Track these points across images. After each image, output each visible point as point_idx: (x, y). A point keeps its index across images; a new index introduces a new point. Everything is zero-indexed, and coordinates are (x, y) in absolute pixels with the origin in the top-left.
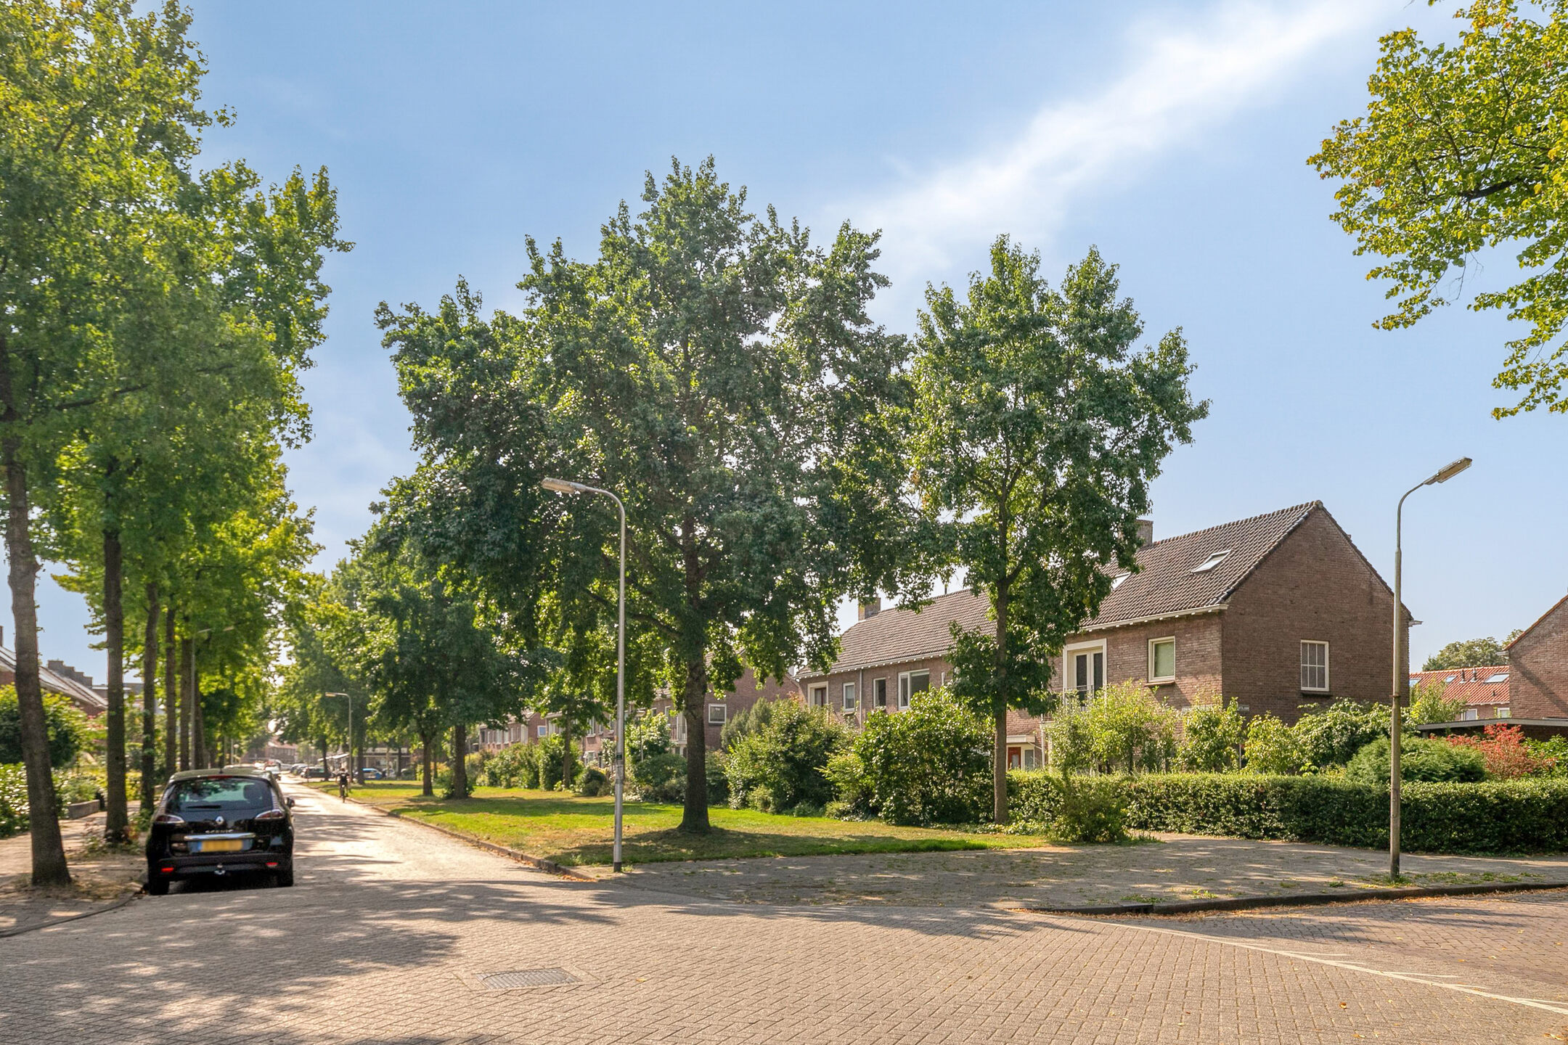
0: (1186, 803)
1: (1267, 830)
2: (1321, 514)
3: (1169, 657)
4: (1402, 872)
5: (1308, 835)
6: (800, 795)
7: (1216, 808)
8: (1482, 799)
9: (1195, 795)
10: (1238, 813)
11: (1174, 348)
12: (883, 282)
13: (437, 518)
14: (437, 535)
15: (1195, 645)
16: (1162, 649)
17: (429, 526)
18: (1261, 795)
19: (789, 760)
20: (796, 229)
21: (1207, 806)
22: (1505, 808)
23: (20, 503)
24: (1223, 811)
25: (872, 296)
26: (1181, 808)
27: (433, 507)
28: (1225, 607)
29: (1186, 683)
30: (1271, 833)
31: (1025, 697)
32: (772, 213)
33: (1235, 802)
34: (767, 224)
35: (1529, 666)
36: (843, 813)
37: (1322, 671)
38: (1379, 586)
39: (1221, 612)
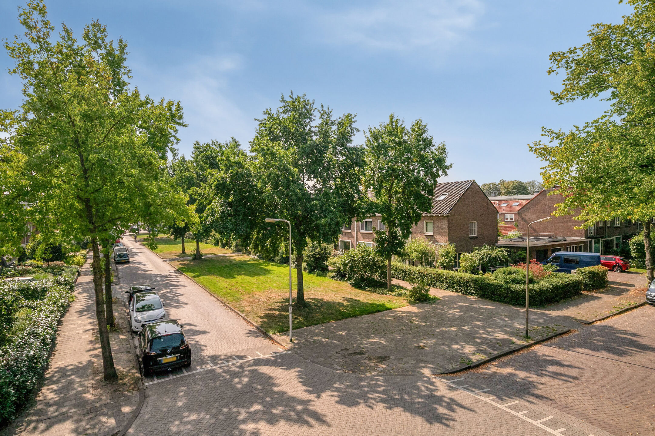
0: (443, 281)
1: (470, 293)
2: (474, 184)
3: (431, 227)
4: (529, 334)
5: (482, 296)
6: (316, 267)
7: (453, 284)
8: (535, 290)
9: (446, 279)
10: (460, 286)
11: (443, 149)
12: (358, 130)
13: (222, 221)
14: (224, 228)
15: (440, 225)
16: (428, 224)
17: (220, 224)
18: (467, 282)
19: (314, 257)
20: (329, 109)
21: (450, 283)
22: (541, 292)
23: (97, 255)
24: (455, 285)
25: (354, 135)
26: (441, 282)
27: (221, 217)
28: (449, 214)
29: (437, 237)
30: (471, 294)
31: (396, 251)
32: (322, 106)
33: (459, 283)
34: (321, 110)
35: (524, 217)
36: (333, 277)
37: (475, 230)
38: (490, 204)
39: (448, 216)
